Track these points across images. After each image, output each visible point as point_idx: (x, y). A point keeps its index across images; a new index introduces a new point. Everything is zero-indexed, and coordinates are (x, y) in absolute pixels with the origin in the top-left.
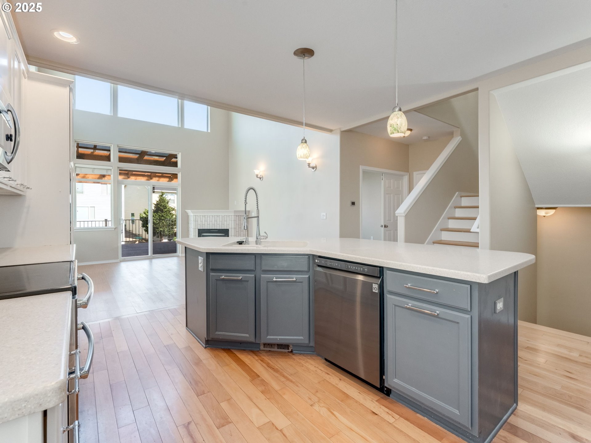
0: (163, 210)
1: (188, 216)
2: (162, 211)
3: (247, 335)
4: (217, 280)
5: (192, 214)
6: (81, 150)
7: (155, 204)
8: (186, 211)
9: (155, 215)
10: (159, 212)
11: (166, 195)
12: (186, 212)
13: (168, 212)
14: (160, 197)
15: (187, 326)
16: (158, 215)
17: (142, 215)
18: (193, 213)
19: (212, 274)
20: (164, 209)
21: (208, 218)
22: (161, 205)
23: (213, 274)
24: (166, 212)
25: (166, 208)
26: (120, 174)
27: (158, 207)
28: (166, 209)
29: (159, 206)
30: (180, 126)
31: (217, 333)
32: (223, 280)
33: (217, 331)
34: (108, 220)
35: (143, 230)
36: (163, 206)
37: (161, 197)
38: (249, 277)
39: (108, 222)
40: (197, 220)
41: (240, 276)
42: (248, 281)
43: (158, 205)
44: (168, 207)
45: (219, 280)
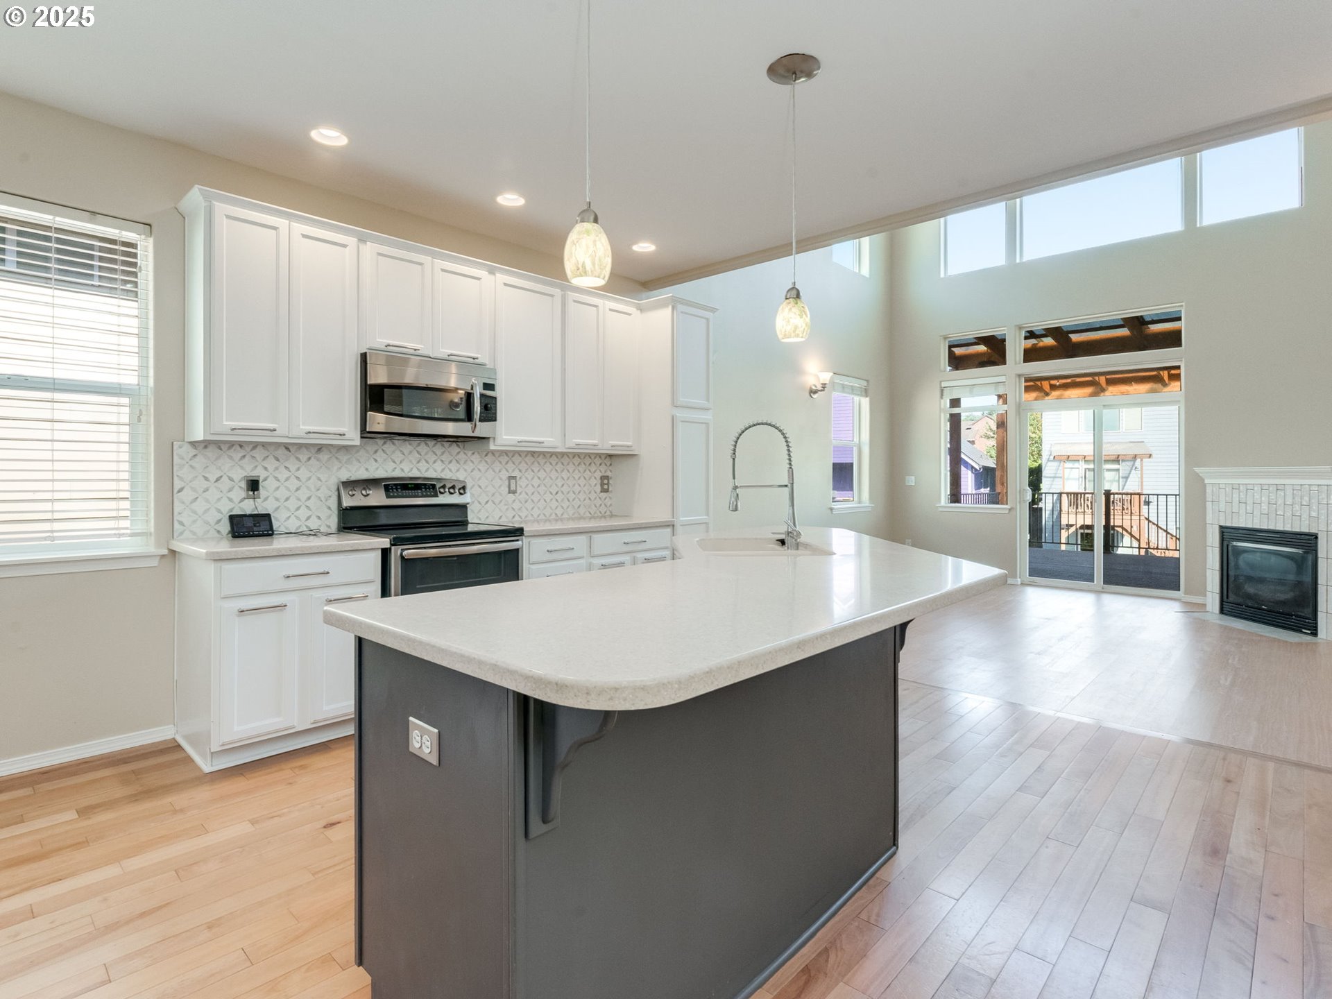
6: (958, 351)
21: (1250, 493)
26: (1027, 389)
34: (1112, 492)
39: (1112, 496)
40: (1215, 498)
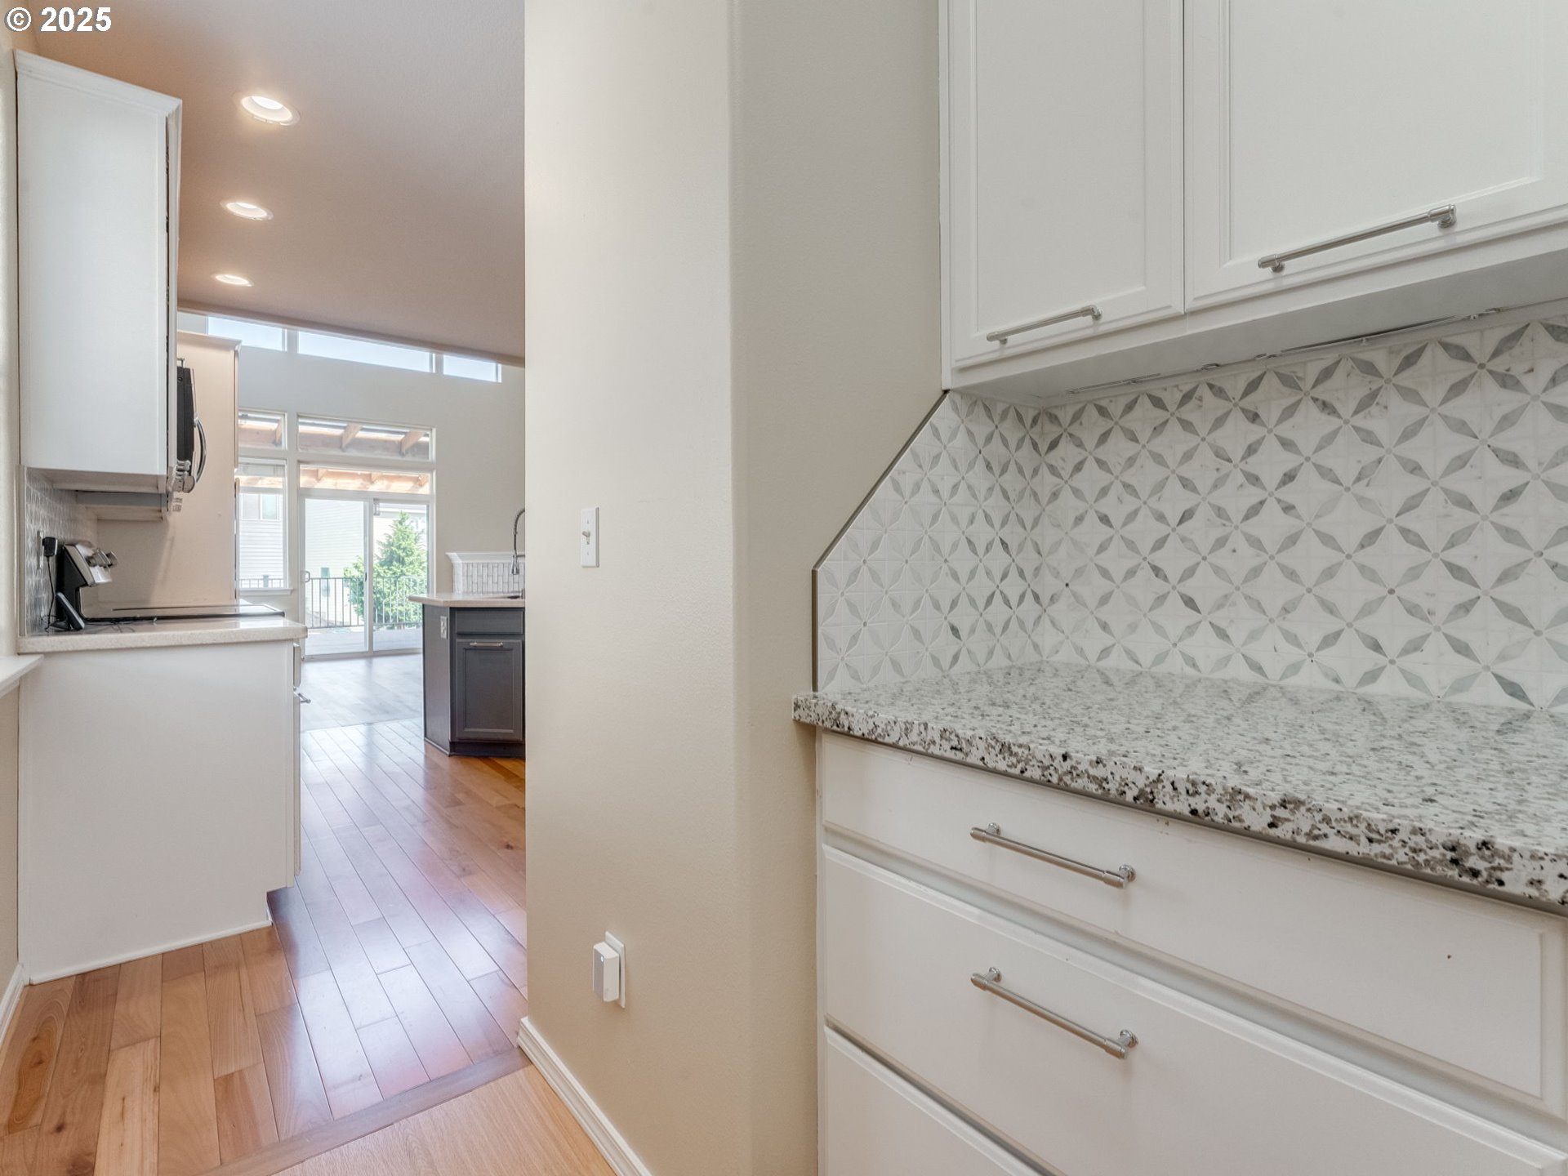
0: (403, 559)
1: (452, 566)
2: (402, 562)
3: (511, 731)
4: (466, 649)
5: (460, 562)
7: (384, 545)
8: (449, 554)
9: (385, 572)
10: (395, 563)
11: (412, 522)
12: (447, 556)
13: (416, 564)
14: (397, 525)
15: (425, 735)
16: (391, 572)
17: (350, 572)
18: (461, 557)
19: (458, 640)
20: (407, 555)
21: (496, 569)
22: (399, 547)
23: (460, 640)
24: (411, 563)
25: (413, 553)
27: (392, 552)
28: (411, 555)
29: (394, 549)
30: (434, 371)
31: (467, 730)
32: (475, 648)
33: (466, 726)
35: (353, 610)
36: (404, 549)
37: (399, 526)
38: (513, 643)
40: (470, 574)
41: (500, 643)
42: (511, 650)
43: (392, 545)
44: (416, 553)
45: (470, 649)
